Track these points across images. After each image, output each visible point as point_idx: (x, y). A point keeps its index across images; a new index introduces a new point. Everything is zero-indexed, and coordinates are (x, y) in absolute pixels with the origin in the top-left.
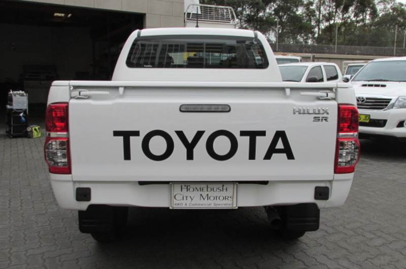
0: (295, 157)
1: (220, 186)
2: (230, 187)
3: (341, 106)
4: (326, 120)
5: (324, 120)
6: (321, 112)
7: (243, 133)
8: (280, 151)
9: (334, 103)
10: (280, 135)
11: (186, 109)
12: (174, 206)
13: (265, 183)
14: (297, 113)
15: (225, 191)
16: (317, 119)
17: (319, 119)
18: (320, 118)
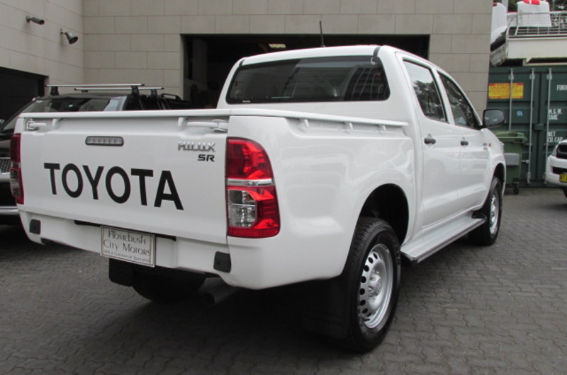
0: (183, 206)
1: (139, 236)
2: (147, 238)
3: (230, 141)
4: (211, 159)
5: (209, 160)
6: (207, 148)
7: (135, 172)
8: (167, 197)
9: (224, 136)
10: (166, 176)
11: (91, 141)
12: (105, 253)
13: (174, 238)
14: (182, 149)
15: (143, 243)
16: (202, 158)
17: (204, 158)
18: (206, 157)
